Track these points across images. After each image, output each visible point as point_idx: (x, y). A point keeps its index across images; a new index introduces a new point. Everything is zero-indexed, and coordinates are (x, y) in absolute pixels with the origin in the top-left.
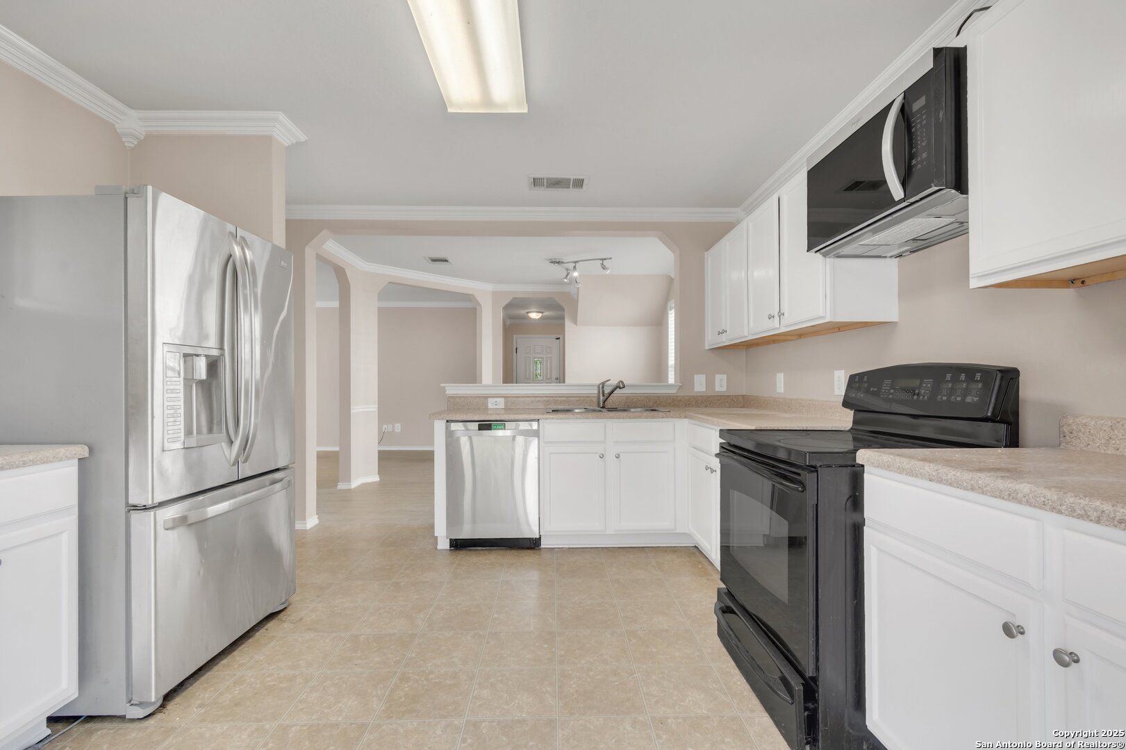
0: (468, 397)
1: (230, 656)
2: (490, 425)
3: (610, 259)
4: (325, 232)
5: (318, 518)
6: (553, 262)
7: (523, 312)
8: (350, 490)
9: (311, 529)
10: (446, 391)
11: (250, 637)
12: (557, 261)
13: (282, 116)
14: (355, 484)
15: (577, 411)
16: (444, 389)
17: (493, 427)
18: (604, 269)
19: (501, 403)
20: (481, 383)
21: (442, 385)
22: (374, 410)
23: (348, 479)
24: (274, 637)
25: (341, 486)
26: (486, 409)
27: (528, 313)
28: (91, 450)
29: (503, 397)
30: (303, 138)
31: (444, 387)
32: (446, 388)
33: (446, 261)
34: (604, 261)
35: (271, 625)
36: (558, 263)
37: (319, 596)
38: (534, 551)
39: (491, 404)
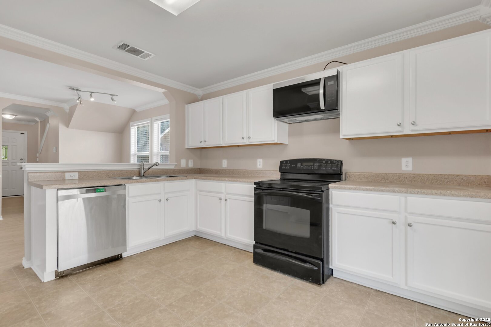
3: (117, 95)
18: (113, 100)
34: (113, 96)
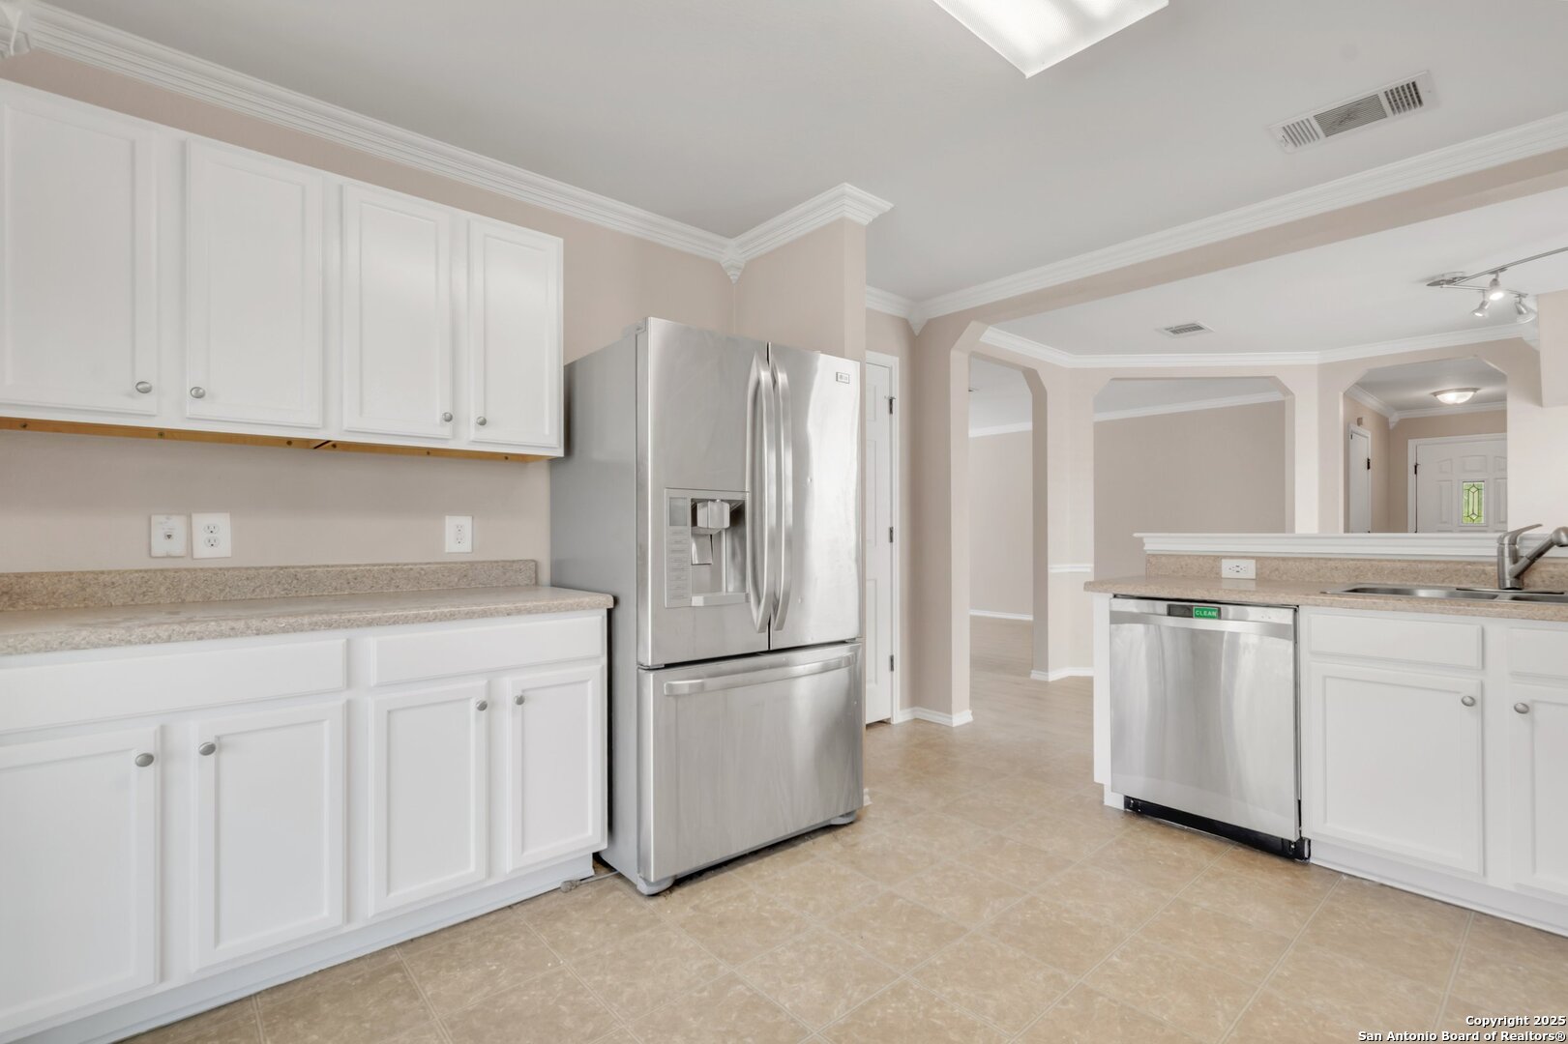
0: (1183, 556)
1: (760, 861)
2: (1190, 609)
4: (973, 325)
5: (973, 714)
6: (1436, 283)
7: (1424, 394)
8: (1046, 683)
9: (957, 727)
10: (1143, 545)
11: (793, 846)
12: (1447, 278)
13: (848, 188)
14: (1054, 675)
15: (1422, 593)
16: (1140, 542)
17: (1195, 612)
19: (1249, 569)
20: (1293, 530)
21: (1136, 535)
22: (1089, 570)
23: (1044, 667)
24: (813, 856)
25: (1035, 675)
26: (1218, 577)
27: (1435, 394)
28: (616, 601)
29: (1252, 558)
30: (887, 206)
31: (1141, 539)
32: (1145, 540)
33: (1199, 328)
35: (823, 839)
36: (1451, 281)
37: (896, 822)
38: (1289, 865)
39: (1227, 568)
